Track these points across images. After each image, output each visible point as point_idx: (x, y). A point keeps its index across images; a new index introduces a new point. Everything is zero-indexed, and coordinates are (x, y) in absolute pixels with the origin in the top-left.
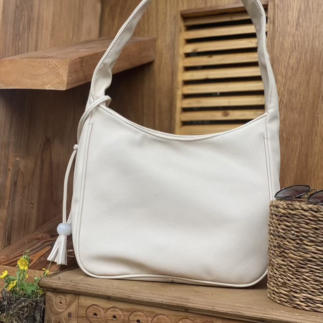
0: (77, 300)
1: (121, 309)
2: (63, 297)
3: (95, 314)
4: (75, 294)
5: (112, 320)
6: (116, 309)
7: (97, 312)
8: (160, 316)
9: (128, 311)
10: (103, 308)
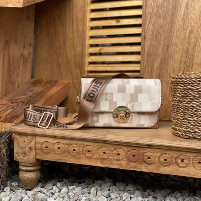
0: (35, 139)
1: (63, 144)
2: (26, 138)
3: (47, 147)
4: (34, 136)
5: (58, 150)
6: (60, 144)
7: (48, 146)
8: (88, 147)
9: (67, 144)
10: (51, 144)
